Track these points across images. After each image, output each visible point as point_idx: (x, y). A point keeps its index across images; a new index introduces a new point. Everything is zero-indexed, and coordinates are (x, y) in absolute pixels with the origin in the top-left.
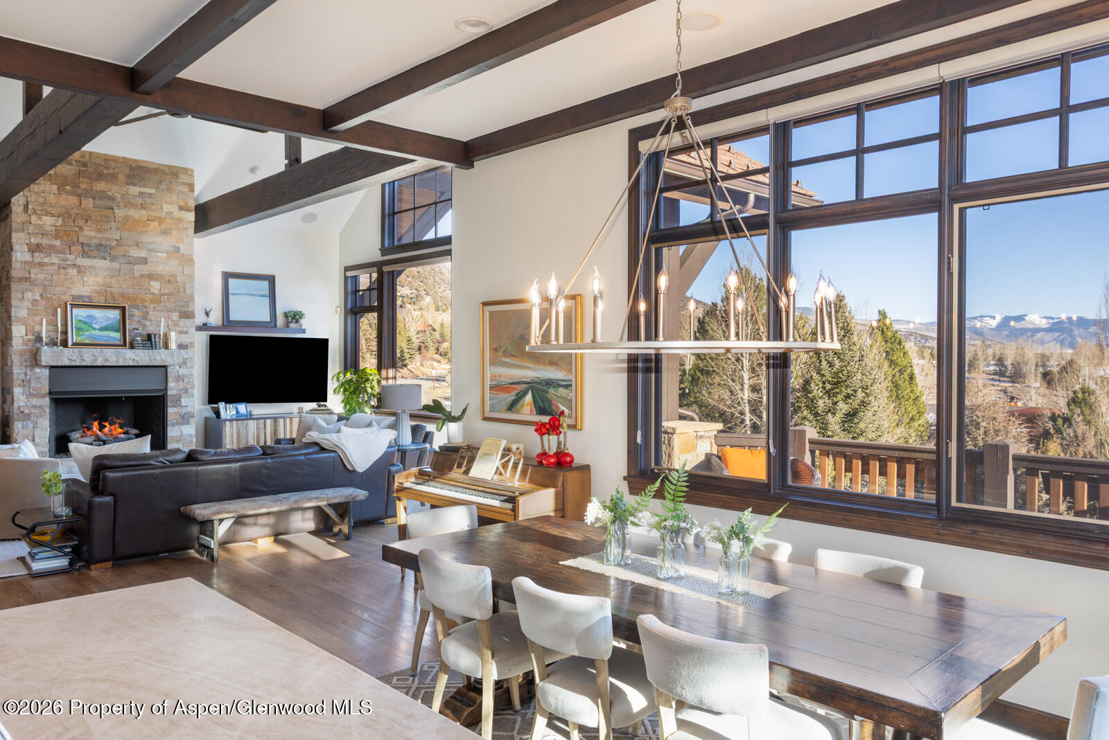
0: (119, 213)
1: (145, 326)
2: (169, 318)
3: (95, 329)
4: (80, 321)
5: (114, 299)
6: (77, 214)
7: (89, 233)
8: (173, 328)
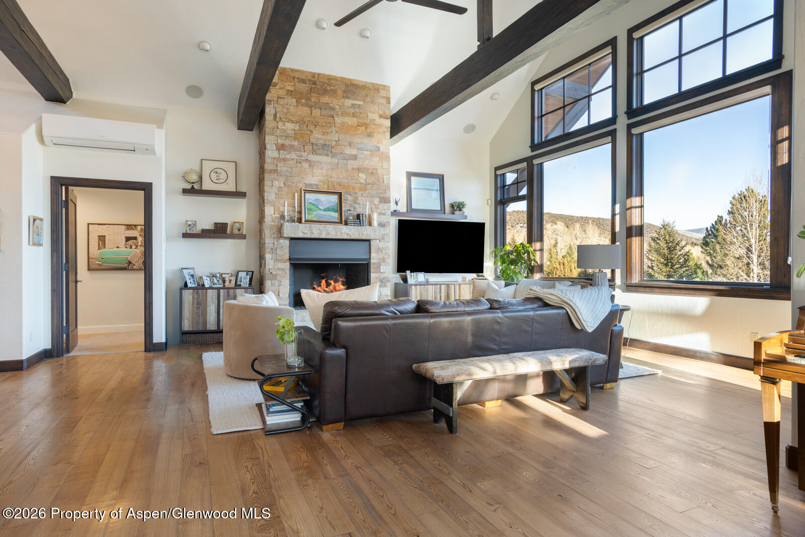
0: (338, 120)
1: (355, 208)
2: (372, 202)
3: (320, 210)
4: (310, 203)
5: (333, 186)
6: (309, 121)
7: (317, 136)
8: (375, 210)
